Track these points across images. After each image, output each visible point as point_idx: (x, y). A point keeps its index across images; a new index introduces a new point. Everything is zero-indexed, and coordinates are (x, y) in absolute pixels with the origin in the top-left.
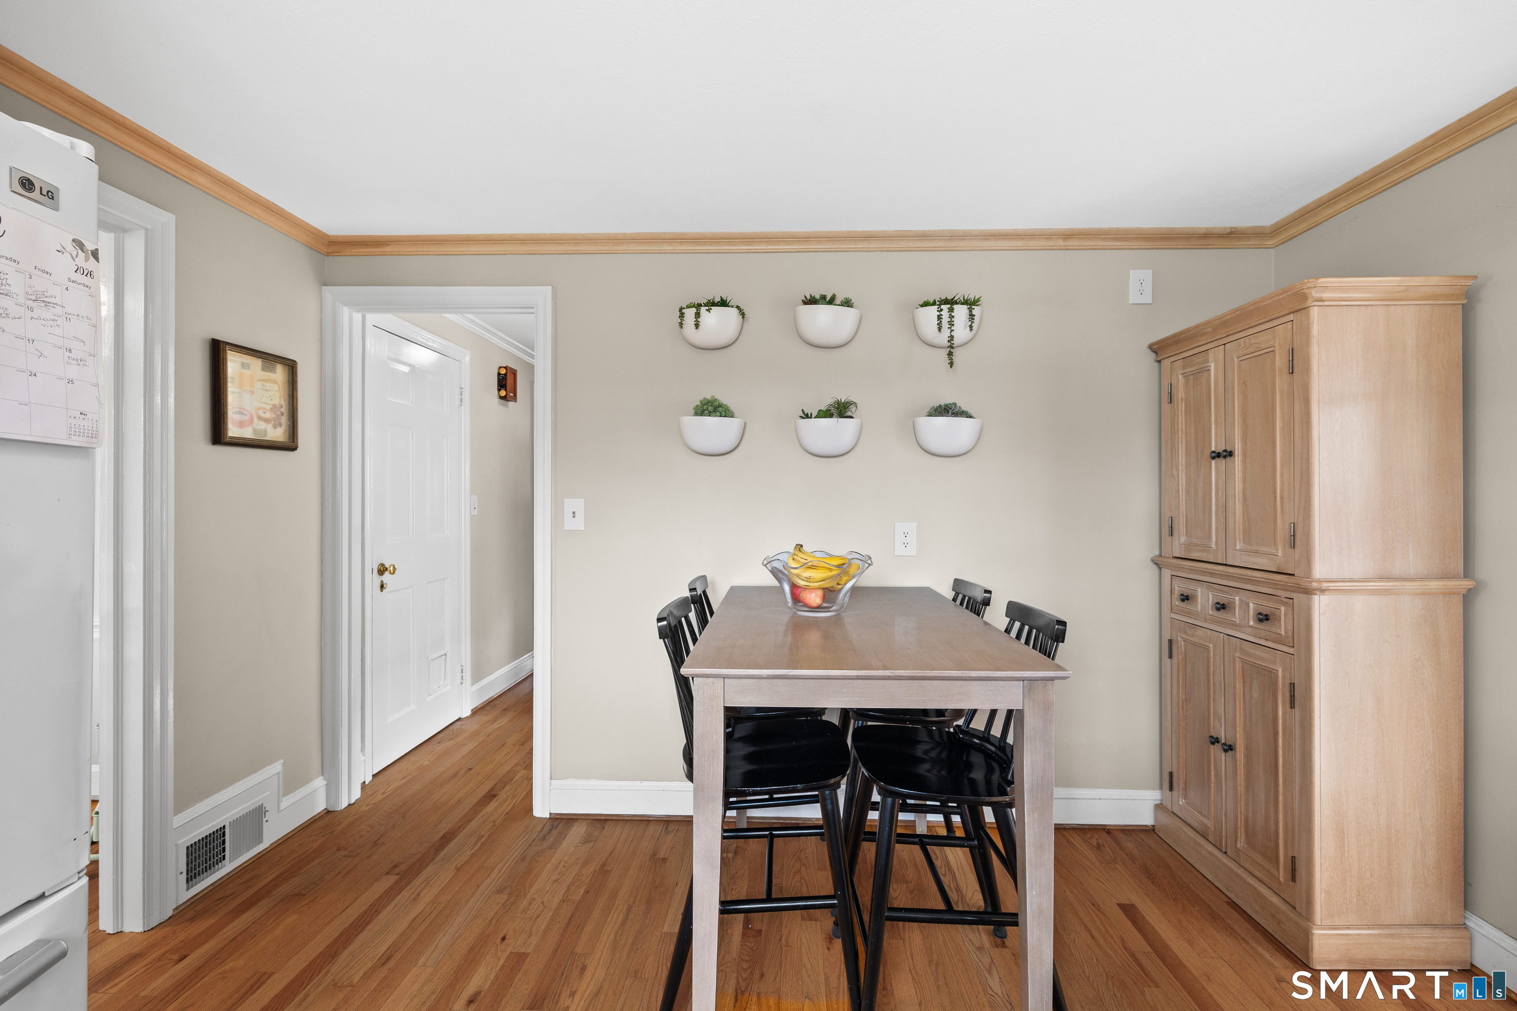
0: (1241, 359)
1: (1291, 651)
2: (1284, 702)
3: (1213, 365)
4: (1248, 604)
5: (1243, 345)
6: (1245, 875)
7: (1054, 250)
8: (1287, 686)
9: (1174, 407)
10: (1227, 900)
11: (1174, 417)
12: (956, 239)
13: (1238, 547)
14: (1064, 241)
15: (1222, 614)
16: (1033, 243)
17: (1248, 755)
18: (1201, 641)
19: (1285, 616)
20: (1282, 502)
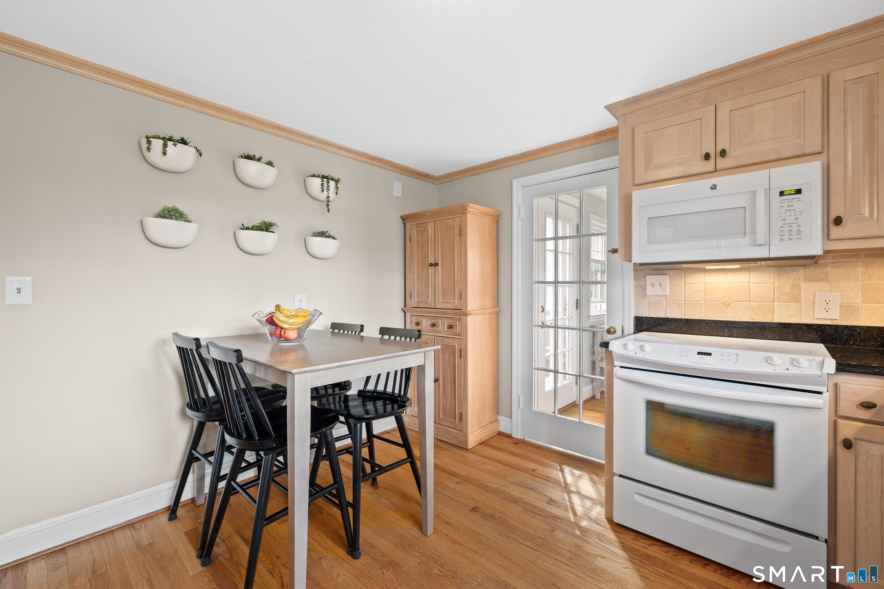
0: (441, 228)
1: (460, 337)
2: (458, 357)
3: (430, 228)
4: (445, 323)
5: (442, 223)
6: (444, 427)
7: (367, 163)
8: (459, 350)
9: (412, 244)
10: (437, 440)
11: (412, 248)
12: (326, 145)
13: (440, 301)
14: (371, 161)
15: (434, 328)
16: (359, 158)
17: (444, 381)
18: (425, 341)
19: (458, 325)
20: (457, 283)
